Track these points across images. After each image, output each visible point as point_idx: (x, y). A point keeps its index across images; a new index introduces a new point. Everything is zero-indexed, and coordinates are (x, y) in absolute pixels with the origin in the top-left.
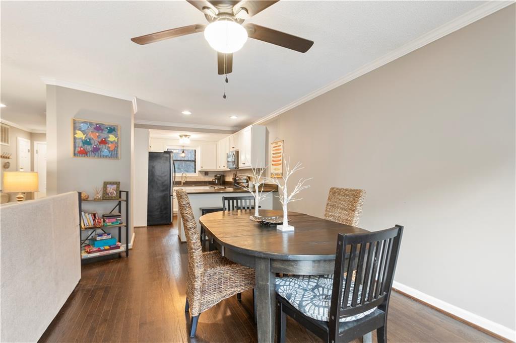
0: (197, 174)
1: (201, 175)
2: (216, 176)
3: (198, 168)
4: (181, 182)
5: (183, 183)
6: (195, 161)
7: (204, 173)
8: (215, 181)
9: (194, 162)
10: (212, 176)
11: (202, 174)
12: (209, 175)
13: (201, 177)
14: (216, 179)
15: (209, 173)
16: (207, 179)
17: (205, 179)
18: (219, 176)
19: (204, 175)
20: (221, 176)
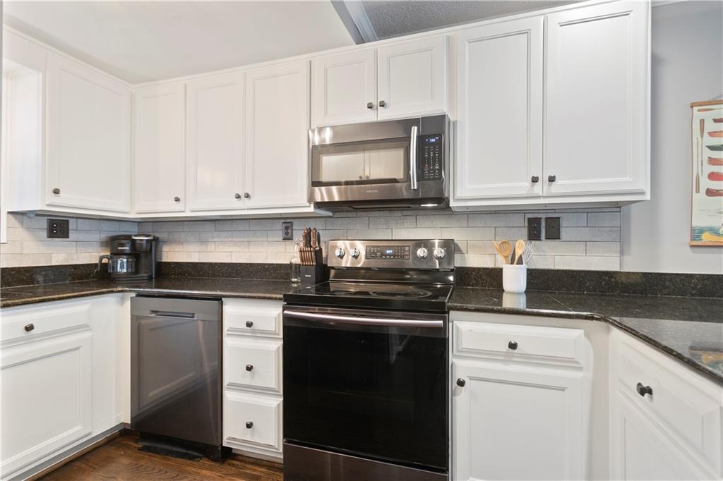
7: (44, 223)
10: (88, 243)
11: (29, 229)
12: (70, 235)
13: (22, 248)
14: (124, 254)
15: (70, 227)
16: (63, 255)
17: (51, 257)
18: (145, 242)
19: (45, 234)
20: (152, 240)
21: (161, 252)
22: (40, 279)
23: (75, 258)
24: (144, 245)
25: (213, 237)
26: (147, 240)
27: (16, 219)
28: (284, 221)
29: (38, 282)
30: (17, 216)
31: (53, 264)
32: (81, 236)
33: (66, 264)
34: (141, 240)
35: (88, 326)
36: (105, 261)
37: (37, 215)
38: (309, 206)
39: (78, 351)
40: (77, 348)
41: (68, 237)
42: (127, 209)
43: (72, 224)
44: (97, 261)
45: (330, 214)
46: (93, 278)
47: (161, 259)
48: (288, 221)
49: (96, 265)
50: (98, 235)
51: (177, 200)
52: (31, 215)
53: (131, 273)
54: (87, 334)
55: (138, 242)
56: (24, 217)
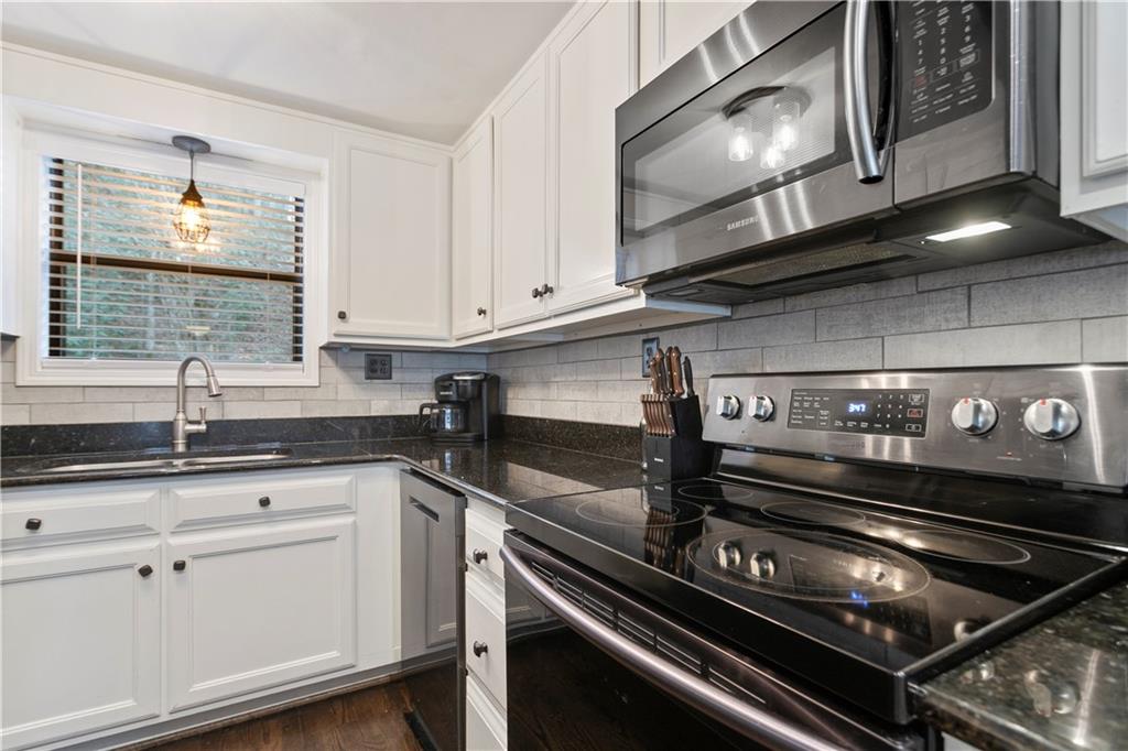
0: (309, 371)
1: (335, 374)
2: (443, 383)
3: (318, 330)
4: (168, 428)
5: (192, 439)
6: (293, 279)
7: (361, 360)
8: (440, 419)
9: (285, 289)
10: (417, 386)
11: (345, 368)
12: (394, 375)
13: (337, 393)
14: (449, 402)
15: (394, 364)
16: (386, 402)
17: (370, 405)
18: (469, 384)
19: (362, 374)
20: (481, 381)
21: (506, 399)
22: (356, 432)
23: (400, 406)
24: (469, 389)
25: (555, 376)
26: (472, 380)
27: (329, 355)
28: (644, 337)
29: (353, 438)
30: (332, 352)
31: (373, 414)
32: (408, 377)
33: (388, 414)
34: (465, 381)
35: (348, 508)
36: (427, 411)
37: (352, 350)
38: (636, 296)
39: (332, 542)
40: (334, 538)
41: (390, 378)
42: (444, 334)
43: (396, 360)
44: (417, 412)
45: (726, 312)
46: (421, 435)
47: (506, 410)
48: (652, 335)
49: (416, 416)
50: (430, 375)
51: (481, 312)
52: (345, 350)
53: (459, 432)
54: (349, 520)
55: (461, 383)
56: (339, 352)
